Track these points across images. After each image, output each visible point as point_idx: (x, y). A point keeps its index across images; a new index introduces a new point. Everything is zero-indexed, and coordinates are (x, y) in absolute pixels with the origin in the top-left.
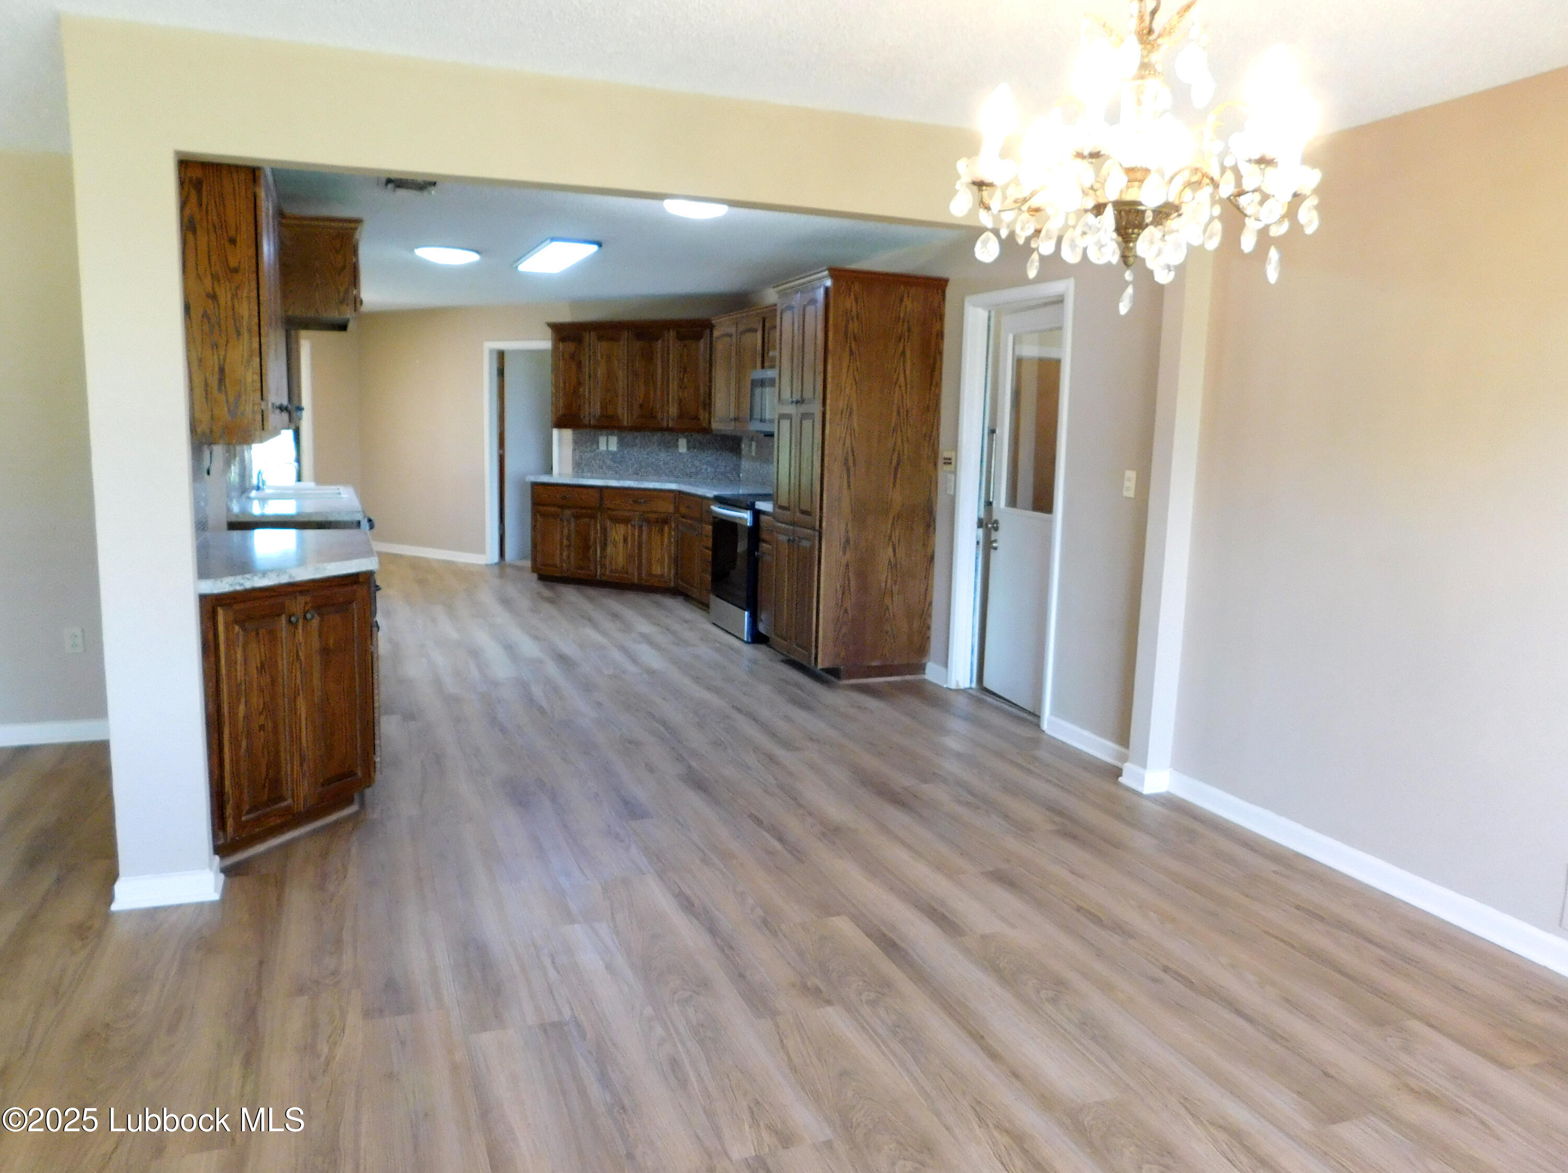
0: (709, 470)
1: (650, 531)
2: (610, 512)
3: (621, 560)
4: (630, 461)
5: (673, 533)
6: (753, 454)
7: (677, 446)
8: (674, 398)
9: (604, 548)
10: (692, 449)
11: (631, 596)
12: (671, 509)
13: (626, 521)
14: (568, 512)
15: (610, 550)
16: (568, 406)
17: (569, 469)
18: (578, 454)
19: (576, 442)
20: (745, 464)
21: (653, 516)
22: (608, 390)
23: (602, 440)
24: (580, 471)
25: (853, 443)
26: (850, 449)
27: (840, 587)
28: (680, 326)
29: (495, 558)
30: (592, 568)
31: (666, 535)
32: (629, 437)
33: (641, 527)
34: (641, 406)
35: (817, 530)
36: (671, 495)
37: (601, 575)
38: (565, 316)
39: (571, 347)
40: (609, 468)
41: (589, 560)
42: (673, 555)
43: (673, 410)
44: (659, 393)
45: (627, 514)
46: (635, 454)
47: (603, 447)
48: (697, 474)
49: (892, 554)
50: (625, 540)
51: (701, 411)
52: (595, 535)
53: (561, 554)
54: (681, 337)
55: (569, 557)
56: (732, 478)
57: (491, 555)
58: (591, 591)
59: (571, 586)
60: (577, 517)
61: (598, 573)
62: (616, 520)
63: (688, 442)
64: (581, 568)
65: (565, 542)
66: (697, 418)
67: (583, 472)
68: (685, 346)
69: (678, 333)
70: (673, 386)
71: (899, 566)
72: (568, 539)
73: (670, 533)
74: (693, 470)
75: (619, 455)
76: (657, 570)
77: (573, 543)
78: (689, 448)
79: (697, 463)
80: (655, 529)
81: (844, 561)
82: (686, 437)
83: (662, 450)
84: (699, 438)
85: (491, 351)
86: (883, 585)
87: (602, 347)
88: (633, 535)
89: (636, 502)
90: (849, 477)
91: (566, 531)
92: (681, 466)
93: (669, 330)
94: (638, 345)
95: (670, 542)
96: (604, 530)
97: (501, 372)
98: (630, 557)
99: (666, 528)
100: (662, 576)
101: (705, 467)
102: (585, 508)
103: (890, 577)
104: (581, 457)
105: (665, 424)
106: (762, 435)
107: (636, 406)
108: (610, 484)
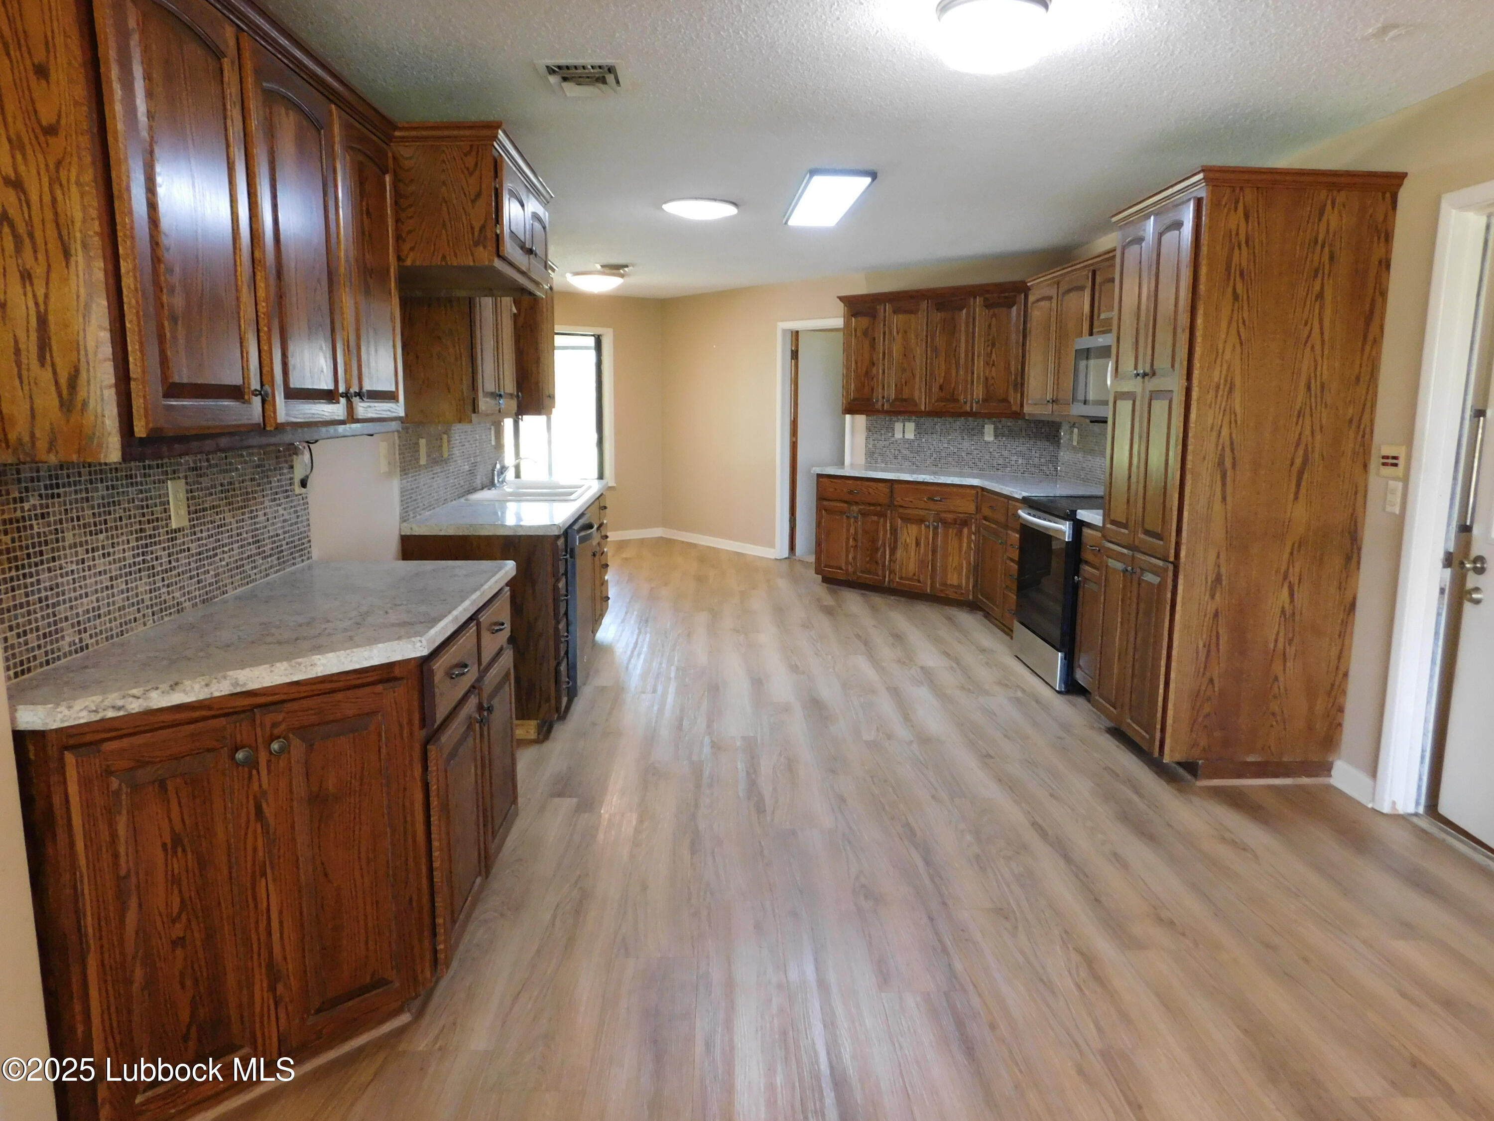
0: (1020, 461)
1: (946, 536)
2: (901, 510)
3: (912, 566)
4: (929, 452)
5: (973, 537)
6: (1075, 443)
7: (982, 434)
8: (979, 377)
9: (893, 551)
10: (1000, 438)
11: (925, 610)
12: (972, 508)
13: (921, 521)
14: (855, 508)
15: (899, 553)
16: (859, 388)
17: (861, 459)
18: (872, 442)
19: (869, 429)
20: (1064, 455)
21: (950, 517)
22: (904, 370)
23: (898, 426)
24: (873, 461)
25: (1234, 436)
26: (1228, 443)
27: (1204, 646)
28: (987, 292)
29: (786, 554)
30: (880, 573)
31: (965, 540)
32: (928, 422)
33: (936, 528)
34: (941, 388)
35: (1171, 563)
36: (974, 492)
37: (889, 582)
38: (860, 289)
39: (864, 322)
40: (905, 458)
41: (877, 562)
42: (972, 563)
43: (979, 392)
44: (961, 372)
45: (921, 512)
46: (934, 443)
47: (898, 435)
48: (1005, 466)
49: (1287, 600)
50: (918, 544)
51: (1011, 391)
52: (884, 535)
53: (847, 556)
54: (988, 305)
55: (854, 558)
56: (1048, 473)
57: (781, 549)
58: (878, 599)
59: (856, 591)
60: (864, 514)
61: (887, 579)
62: (907, 520)
63: (996, 429)
64: (869, 572)
65: (851, 542)
66: (1005, 400)
67: (876, 462)
68: (994, 315)
69: (986, 299)
70: (979, 365)
71: (1297, 618)
72: (855, 539)
73: (969, 537)
74: (1001, 461)
75: (916, 444)
76: (953, 579)
77: (860, 544)
78: (996, 436)
79: (1005, 453)
80: (952, 532)
81: (1211, 608)
82: (994, 423)
83: (966, 437)
84: (1009, 424)
85: (784, 331)
86: (1272, 646)
87: (897, 321)
88: (927, 538)
89: (931, 499)
90: (1224, 484)
91: (852, 531)
92: (987, 457)
93: (975, 298)
94: (938, 316)
95: (969, 547)
96: (894, 532)
97: (795, 355)
98: (922, 563)
99: (965, 531)
100: (959, 587)
101: (1014, 458)
102: (873, 505)
103: (1282, 634)
104: (874, 446)
105: (968, 409)
106: (1088, 421)
107: (935, 389)
108: (901, 478)
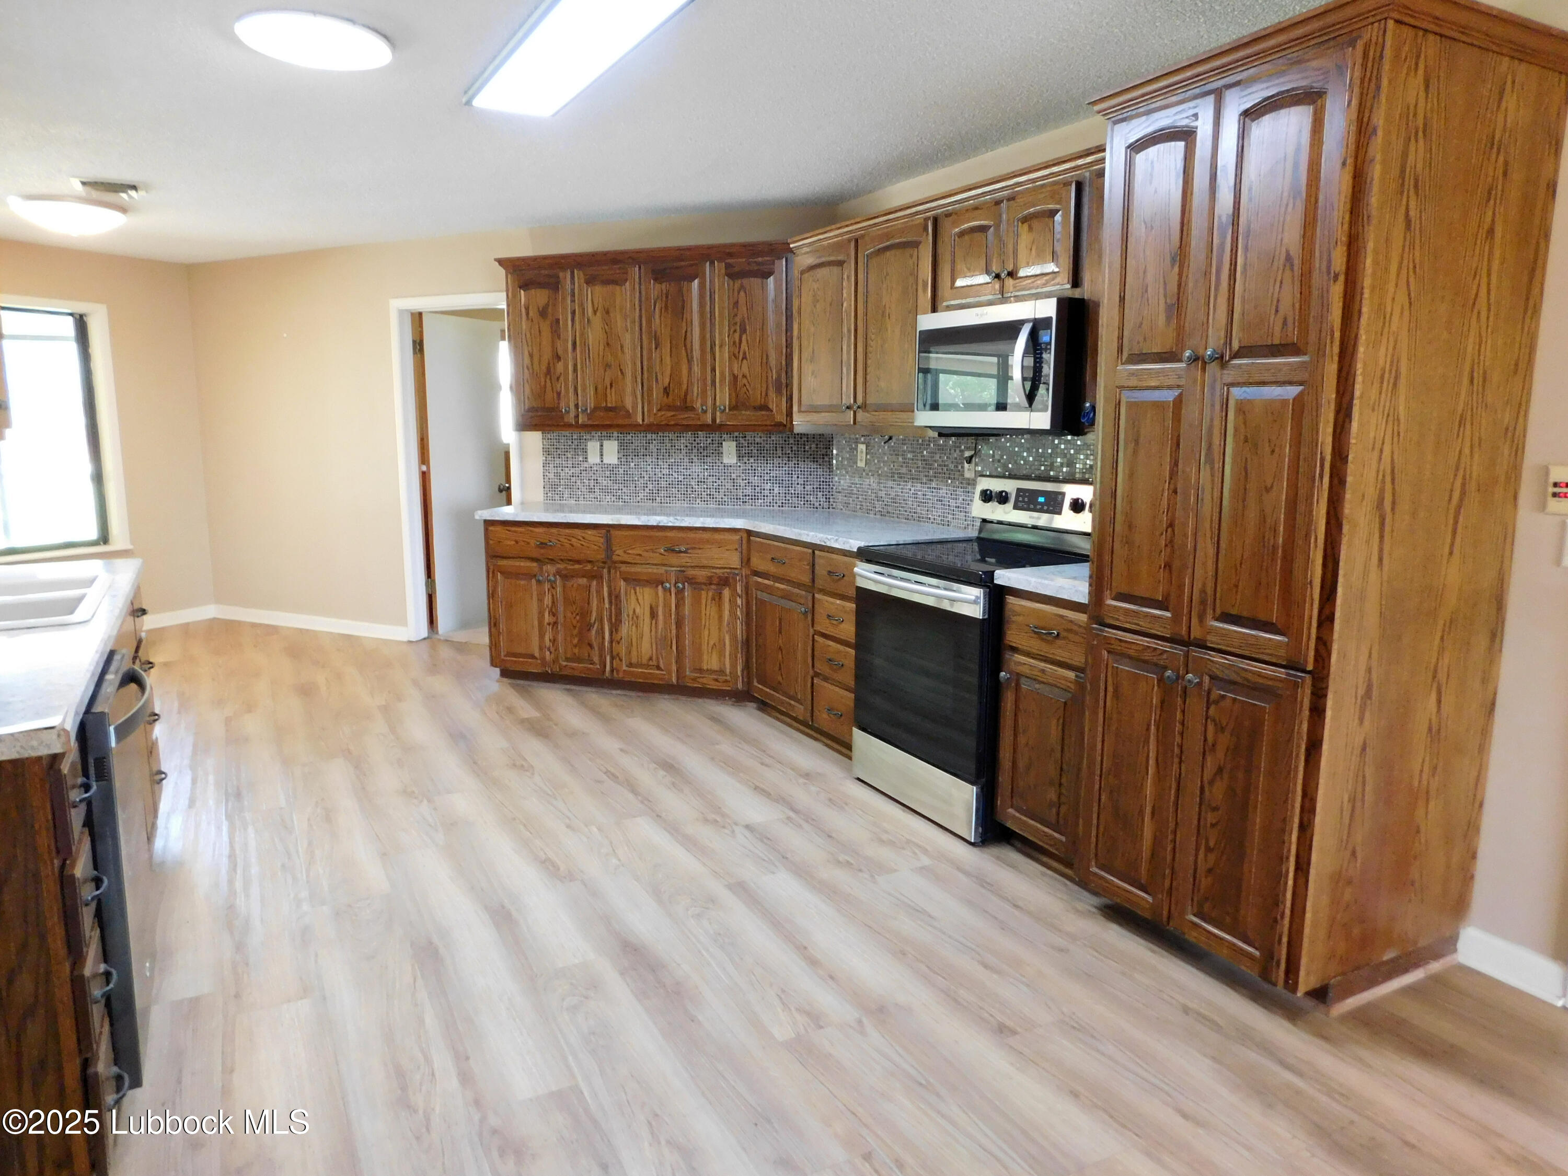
0: (776, 490)
1: (697, 601)
2: (624, 568)
3: (646, 648)
4: (642, 480)
5: (739, 601)
6: (861, 464)
7: (720, 454)
8: (722, 374)
9: (615, 627)
10: (745, 459)
11: (666, 705)
12: (734, 560)
13: (656, 582)
14: (550, 568)
15: (625, 629)
16: (539, 394)
17: (537, 494)
18: (552, 470)
19: (547, 452)
20: (842, 481)
21: (701, 574)
22: (607, 366)
23: (593, 447)
24: (557, 497)
28: (730, 255)
29: (422, 630)
30: (596, 659)
31: (727, 606)
32: (637, 440)
33: (680, 592)
34: (666, 391)
35: (1309, 672)
36: (736, 537)
37: (612, 671)
38: (524, 249)
39: (541, 296)
40: (606, 491)
41: (591, 645)
42: (739, 636)
43: (724, 397)
44: (696, 369)
45: (655, 570)
46: (649, 468)
47: (594, 458)
48: (755, 498)
50: (653, 615)
51: (772, 395)
52: (598, 606)
53: (542, 636)
54: (733, 275)
55: (554, 641)
56: (817, 504)
58: (594, 696)
59: (557, 686)
60: (565, 577)
61: (608, 668)
62: (634, 581)
63: (739, 447)
64: (579, 660)
65: (547, 618)
66: (765, 407)
67: (561, 498)
68: (742, 287)
69: (728, 266)
70: (723, 355)
72: (553, 614)
73: (732, 602)
74: (749, 491)
75: (621, 471)
76: (711, 662)
77: (561, 619)
78: (740, 457)
79: (756, 480)
80: (706, 595)
82: (736, 439)
83: (695, 459)
84: (758, 440)
85: (401, 312)
87: (594, 295)
88: (667, 605)
89: (671, 550)
91: (547, 600)
92: (729, 485)
93: (712, 263)
94: (655, 289)
95: (733, 613)
96: (615, 598)
97: (418, 346)
98: (661, 642)
99: (726, 593)
100: (721, 672)
101: (768, 486)
102: (578, 562)
104: (557, 475)
105: (709, 421)
107: (656, 393)
108: (623, 522)
